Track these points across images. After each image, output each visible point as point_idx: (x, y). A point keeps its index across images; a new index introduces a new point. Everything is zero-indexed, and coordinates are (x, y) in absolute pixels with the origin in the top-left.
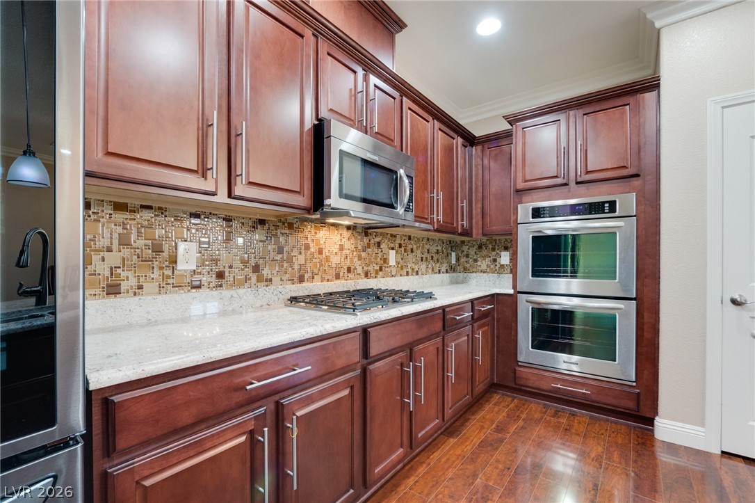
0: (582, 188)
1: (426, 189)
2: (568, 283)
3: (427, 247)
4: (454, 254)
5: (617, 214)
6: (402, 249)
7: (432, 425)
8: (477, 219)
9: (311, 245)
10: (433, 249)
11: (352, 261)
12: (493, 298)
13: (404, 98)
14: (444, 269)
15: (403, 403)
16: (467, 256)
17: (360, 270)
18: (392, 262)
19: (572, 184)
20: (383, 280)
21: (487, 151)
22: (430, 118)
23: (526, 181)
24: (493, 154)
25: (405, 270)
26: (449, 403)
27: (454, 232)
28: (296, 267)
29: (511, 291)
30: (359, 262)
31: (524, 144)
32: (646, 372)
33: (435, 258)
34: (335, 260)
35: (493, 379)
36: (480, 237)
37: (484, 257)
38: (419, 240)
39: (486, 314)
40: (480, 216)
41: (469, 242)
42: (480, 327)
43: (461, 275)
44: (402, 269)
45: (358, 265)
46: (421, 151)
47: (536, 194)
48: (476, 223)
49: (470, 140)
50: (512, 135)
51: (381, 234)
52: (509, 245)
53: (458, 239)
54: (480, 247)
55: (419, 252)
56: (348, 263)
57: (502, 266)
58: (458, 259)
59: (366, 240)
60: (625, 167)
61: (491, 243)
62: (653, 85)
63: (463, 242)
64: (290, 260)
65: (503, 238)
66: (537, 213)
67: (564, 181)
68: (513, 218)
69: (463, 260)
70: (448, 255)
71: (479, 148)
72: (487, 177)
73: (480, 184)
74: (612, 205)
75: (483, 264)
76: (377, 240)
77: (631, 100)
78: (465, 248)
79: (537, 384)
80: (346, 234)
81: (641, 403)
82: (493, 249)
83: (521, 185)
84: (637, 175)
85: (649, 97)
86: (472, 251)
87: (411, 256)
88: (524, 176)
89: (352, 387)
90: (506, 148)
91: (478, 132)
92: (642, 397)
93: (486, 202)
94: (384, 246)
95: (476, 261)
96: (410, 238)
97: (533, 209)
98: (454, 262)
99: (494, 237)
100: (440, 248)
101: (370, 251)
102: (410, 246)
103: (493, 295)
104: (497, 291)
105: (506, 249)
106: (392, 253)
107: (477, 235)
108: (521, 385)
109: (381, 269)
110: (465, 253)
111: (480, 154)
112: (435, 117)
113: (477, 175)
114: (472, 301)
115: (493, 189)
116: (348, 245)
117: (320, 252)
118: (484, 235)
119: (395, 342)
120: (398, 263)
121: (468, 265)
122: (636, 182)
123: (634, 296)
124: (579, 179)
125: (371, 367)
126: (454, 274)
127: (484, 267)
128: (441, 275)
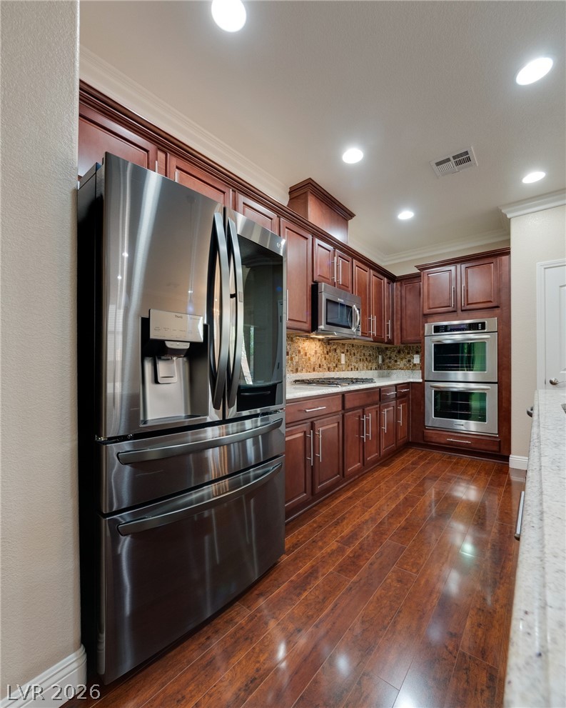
0: (465, 314)
1: (366, 314)
2: (465, 374)
3: (363, 351)
4: (380, 357)
5: (486, 330)
6: (349, 353)
7: (374, 456)
8: (397, 332)
9: (302, 350)
10: (367, 353)
11: (321, 361)
12: (408, 385)
13: (354, 260)
14: (374, 367)
15: (360, 438)
16: (390, 358)
17: (325, 366)
18: (343, 362)
19: (459, 311)
20: (338, 373)
21: (404, 286)
22: (368, 269)
23: (430, 309)
24: (408, 288)
25: (350, 367)
26: (383, 446)
27: (382, 342)
28: (294, 363)
29: (421, 380)
30: (325, 361)
31: (428, 284)
32: (504, 428)
33: (368, 360)
34: (313, 359)
35: (409, 438)
36: (399, 345)
37: (402, 359)
38: (358, 347)
39: (405, 395)
40: (399, 331)
41: (391, 348)
42: (401, 403)
43: (385, 371)
44: (349, 367)
45: (324, 362)
46: (363, 291)
47: (436, 318)
48: (397, 335)
49: (392, 278)
50: (420, 276)
51: (337, 343)
52: (419, 350)
53: (383, 346)
54: (399, 352)
55: (358, 355)
56: (319, 362)
57: (415, 365)
58: (383, 361)
59: (328, 347)
60: (490, 302)
61: (406, 349)
62: (506, 252)
63: (387, 348)
64: (292, 359)
65: (416, 345)
66: (437, 329)
67: (454, 310)
68: (421, 332)
69: (387, 361)
70: (377, 357)
71: (399, 283)
72: (404, 304)
73: (399, 308)
74: (483, 324)
75: (401, 363)
76: (334, 347)
77: (493, 260)
78: (388, 353)
79: (438, 440)
80: (318, 344)
81: (502, 447)
82: (408, 353)
83: (427, 311)
84: (497, 307)
85: (504, 258)
86: (393, 355)
87: (353, 357)
88: (429, 305)
89: (338, 423)
90: (417, 285)
91: (397, 273)
92: (502, 443)
93: (404, 321)
94: (338, 351)
95: (396, 361)
96: (353, 346)
97: (435, 327)
98: (380, 362)
99: (409, 345)
100: (371, 353)
101: (330, 354)
102: (353, 351)
103: (408, 383)
104: (412, 380)
105: (417, 353)
106: (343, 355)
107: (397, 343)
108: (427, 442)
109: (336, 366)
110: (388, 356)
111: (399, 287)
112: (371, 268)
113: (397, 302)
114: (396, 385)
115: (408, 312)
116: (319, 350)
117: (306, 355)
118: (402, 343)
119: (357, 403)
120: (346, 362)
121: (390, 365)
122: (497, 311)
123: (496, 381)
124: (463, 309)
125: (346, 414)
126: (381, 371)
127: (402, 366)
128: (372, 371)
